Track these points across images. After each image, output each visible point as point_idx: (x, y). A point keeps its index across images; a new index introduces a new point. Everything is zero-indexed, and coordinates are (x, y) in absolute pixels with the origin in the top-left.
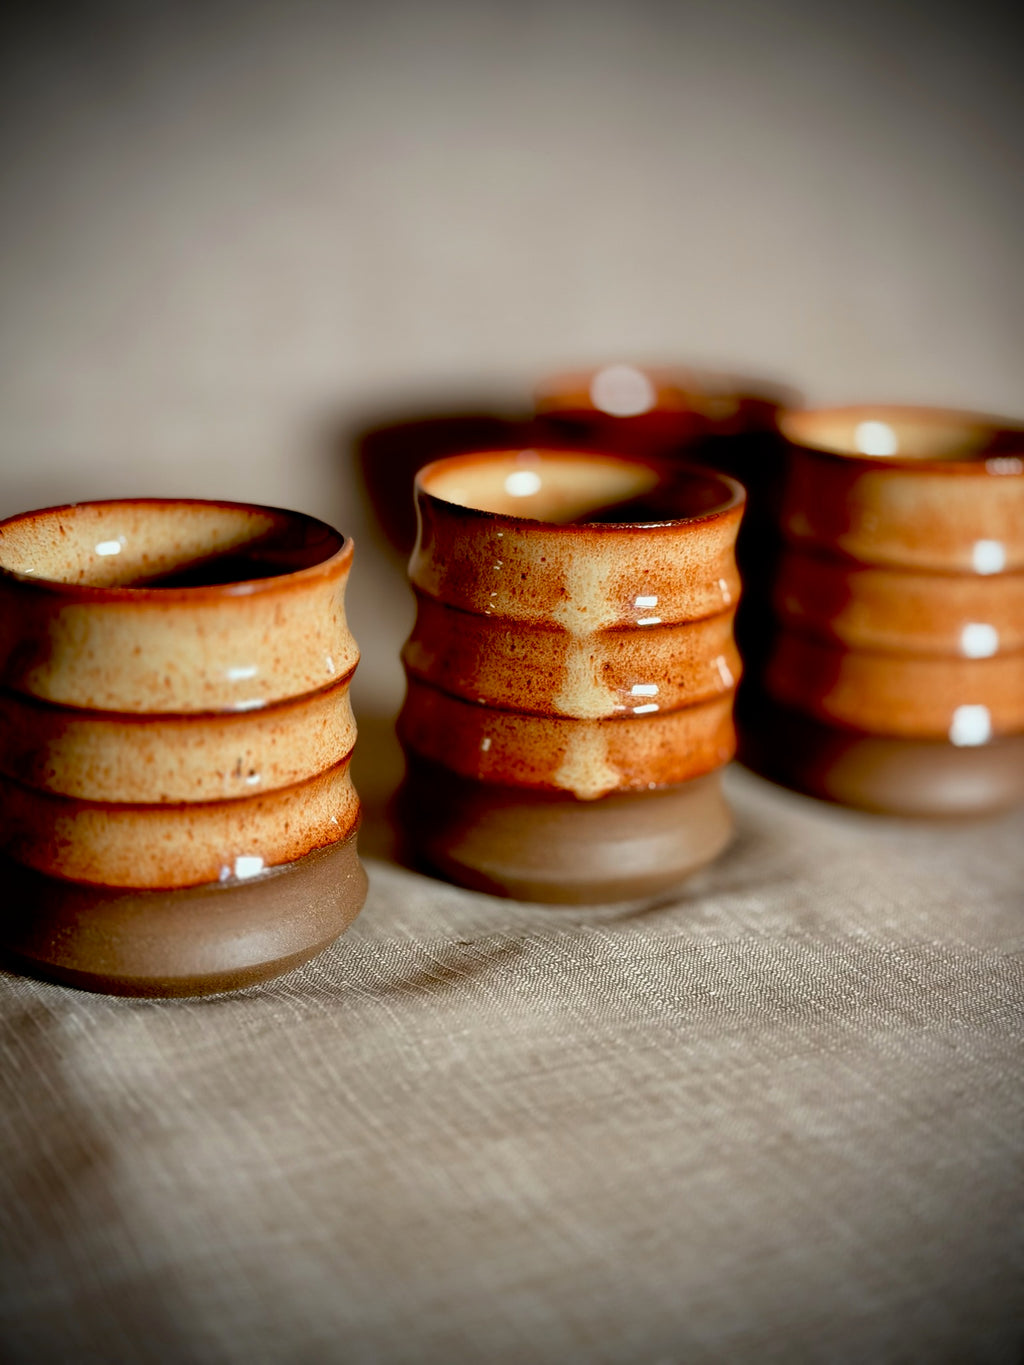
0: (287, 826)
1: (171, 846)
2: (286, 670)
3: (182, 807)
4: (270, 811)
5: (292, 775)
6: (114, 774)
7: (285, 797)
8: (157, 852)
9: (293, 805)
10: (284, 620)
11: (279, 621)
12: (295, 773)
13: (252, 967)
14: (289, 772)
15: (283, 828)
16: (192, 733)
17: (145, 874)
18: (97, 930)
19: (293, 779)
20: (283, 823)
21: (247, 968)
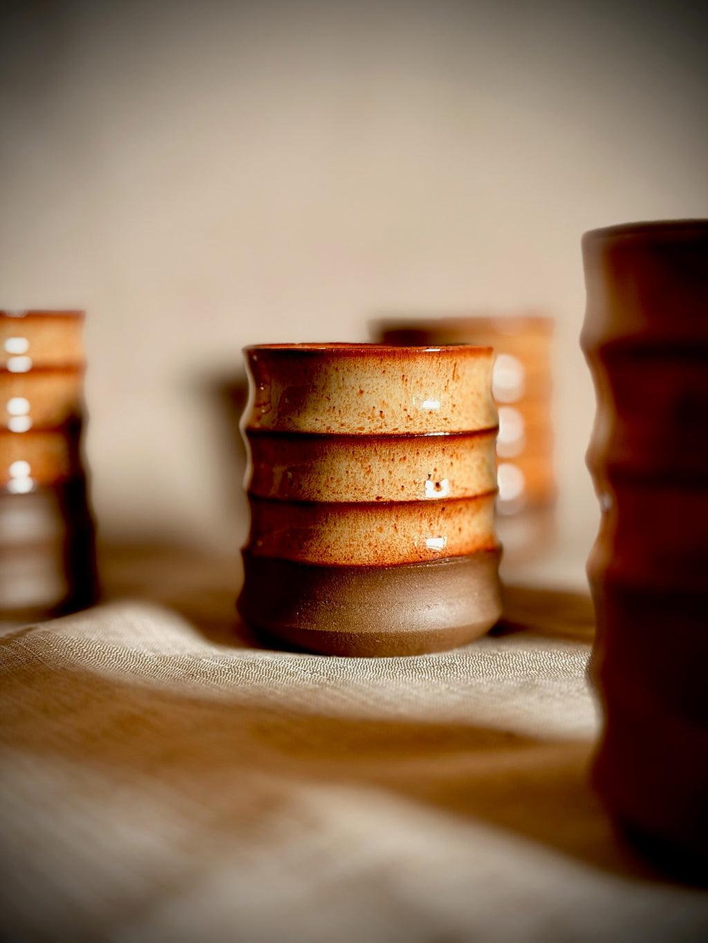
0: (460, 529)
1: (383, 537)
2: (459, 413)
3: (392, 506)
4: (449, 516)
5: (463, 491)
6: (344, 483)
7: (459, 507)
8: (372, 540)
9: (464, 514)
10: (458, 377)
11: (455, 377)
12: (466, 489)
13: (439, 631)
14: (462, 488)
15: (457, 531)
16: (398, 450)
17: (364, 556)
18: (330, 601)
19: (464, 494)
20: (457, 528)
21: (436, 630)
